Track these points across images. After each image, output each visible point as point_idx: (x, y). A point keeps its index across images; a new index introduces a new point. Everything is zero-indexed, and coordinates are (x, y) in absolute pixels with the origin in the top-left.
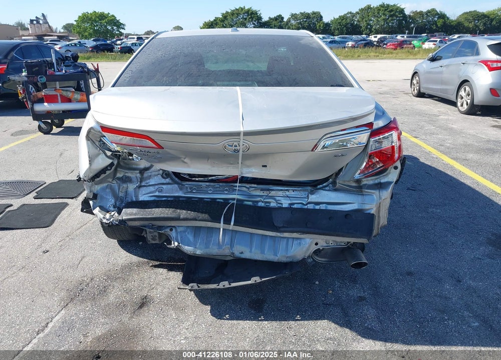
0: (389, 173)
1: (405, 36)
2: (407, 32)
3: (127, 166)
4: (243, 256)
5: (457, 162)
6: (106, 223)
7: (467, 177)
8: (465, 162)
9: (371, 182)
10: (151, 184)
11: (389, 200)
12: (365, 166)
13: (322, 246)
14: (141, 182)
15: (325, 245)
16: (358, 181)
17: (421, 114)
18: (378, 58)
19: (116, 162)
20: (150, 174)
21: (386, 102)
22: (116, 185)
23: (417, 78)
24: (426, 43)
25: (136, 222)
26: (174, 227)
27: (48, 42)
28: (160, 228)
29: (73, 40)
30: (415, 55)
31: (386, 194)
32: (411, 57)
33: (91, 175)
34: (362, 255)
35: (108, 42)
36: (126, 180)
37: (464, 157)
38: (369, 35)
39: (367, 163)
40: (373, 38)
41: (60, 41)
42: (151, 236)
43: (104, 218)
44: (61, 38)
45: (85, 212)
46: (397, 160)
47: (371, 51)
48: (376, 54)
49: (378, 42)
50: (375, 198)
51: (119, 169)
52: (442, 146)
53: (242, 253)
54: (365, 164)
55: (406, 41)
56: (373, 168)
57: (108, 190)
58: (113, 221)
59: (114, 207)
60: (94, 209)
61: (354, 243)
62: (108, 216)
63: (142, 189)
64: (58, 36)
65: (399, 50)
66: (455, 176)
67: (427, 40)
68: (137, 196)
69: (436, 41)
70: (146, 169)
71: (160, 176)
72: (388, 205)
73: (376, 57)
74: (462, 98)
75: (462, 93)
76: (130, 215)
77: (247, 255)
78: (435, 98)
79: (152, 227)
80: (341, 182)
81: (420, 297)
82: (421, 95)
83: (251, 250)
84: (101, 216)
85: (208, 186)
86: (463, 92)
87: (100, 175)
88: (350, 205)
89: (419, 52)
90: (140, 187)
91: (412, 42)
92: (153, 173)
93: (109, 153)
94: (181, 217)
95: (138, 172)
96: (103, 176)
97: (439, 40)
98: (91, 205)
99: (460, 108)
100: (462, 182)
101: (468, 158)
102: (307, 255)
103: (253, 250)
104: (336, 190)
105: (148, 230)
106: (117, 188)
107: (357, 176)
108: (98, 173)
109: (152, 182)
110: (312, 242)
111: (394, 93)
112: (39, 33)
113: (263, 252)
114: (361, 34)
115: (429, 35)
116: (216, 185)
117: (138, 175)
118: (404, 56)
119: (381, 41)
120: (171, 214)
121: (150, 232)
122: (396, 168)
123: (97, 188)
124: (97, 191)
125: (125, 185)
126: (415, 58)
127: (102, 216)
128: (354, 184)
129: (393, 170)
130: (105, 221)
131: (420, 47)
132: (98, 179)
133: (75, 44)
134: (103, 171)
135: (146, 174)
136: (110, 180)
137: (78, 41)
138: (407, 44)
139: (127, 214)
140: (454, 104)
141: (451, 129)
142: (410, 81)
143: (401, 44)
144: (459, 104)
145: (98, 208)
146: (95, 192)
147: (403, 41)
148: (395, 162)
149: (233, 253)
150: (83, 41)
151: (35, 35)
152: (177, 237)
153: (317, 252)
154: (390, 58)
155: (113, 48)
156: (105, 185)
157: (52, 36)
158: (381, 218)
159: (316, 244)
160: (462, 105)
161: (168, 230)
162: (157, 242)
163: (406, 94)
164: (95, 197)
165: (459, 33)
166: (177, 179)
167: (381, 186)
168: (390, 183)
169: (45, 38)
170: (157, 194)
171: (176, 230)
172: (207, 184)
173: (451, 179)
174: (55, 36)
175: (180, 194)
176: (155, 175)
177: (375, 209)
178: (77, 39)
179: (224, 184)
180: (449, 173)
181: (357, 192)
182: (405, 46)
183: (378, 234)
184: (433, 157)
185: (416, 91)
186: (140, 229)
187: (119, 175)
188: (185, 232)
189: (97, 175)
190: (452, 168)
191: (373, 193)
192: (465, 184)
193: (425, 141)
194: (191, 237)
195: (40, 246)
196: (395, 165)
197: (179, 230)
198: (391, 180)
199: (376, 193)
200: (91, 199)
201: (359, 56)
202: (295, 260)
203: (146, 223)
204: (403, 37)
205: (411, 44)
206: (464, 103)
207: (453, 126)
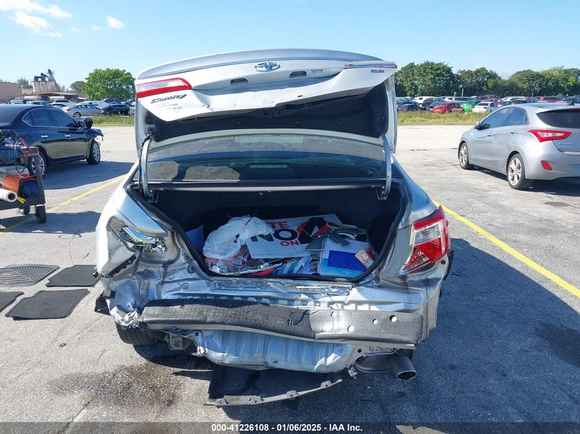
0: (436, 268)
1: (454, 99)
2: (455, 93)
3: (149, 259)
4: (277, 366)
5: (506, 244)
6: (125, 327)
7: (516, 261)
8: (515, 244)
9: (417, 279)
10: (174, 279)
11: (437, 299)
12: (410, 260)
13: (366, 354)
14: (164, 277)
15: (370, 352)
16: (404, 277)
17: (470, 188)
18: (424, 123)
19: (137, 255)
20: (174, 268)
21: (432, 175)
22: (136, 281)
23: (465, 148)
24: (476, 106)
25: (159, 325)
26: (200, 331)
27: (54, 103)
28: (185, 332)
29: (82, 100)
30: (465, 119)
31: (434, 292)
32: (461, 122)
33: (110, 270)
34: (410, 363)
35: (123, 103)
36: (148, 275)
37: (513, 238)
38: (413, 96)
39: (412, 257)
40: (419, 100)
41: (67, 102)
42: (174, 343)
43: (122, 320)
44: (68, 98)
45: (99, 312)
46: (445, 253)
47: (416, 115)
48: (422, 119)
49: (423, 104)
50: (423, 296)
51: (140, 262)
52: (491, 225)
53: (276, 362)
54: (409, 258)
55: (454, 104)
56: (418, 262)
57: (127, 287)
58: (132, 323)
59: (134, 307)
60: (111, 309)
61: (401, 349)
62: (127, 317)
63: (165, 285)
64: (65, 96)
65: (447, 114)
66: (503, 260)
67: (477, 103)
68: (159, 294)
69: (487, 105)
70: (171, 262)
71: (185, 271)
72: (436, 305)
73: (422, 122)
74: (513, 171)
75: (512, 165)
76: (152, 316)
77: (281, 365)
78: (485, 171)
79: (176, 331)
80: (384, 278)
81: (463, 392)
82: (470, 167)
83: (286, 358)
84: (118, 317)
85: (238, 282)
86: (514, 164)
87: (120, 270)
88: (396, 305)
89: (469, 116)
90: (163, 283)
91: (461, 106)
92: (178, 267)
93: (131, 245)
94: (208, 320)
95: (161, 265)
96: (123, 271)
97: (490, 103)
98: (108, 305)
99: (511, 182)
100: (510, 267)
101: (517, 239)
102: (349, 364)
103: (288, 359)
104: (380, 287)
105: (171, 334)
106: (137, 284)
107: (402, 272)
108: (118, 268)
109: (177, 277)
110: (354, 349)
111: (440, 164)
112: (44, 92)
113: (299, 361)
114: (405, 95)
115: (480, 97)
116: (248, 281)
117: (162, 269)
118: (452, 120)
119: (427, 103)
120: (197, 316)
121: (173, 337)
122: (443, 262)
123: (115, 285)
124: (115, 288)
125: (146, 281)
126: (464, 123)
127: (120, 318)
128: (399, 281)
129: (440, 264)
130: (123, 324)
131: (470, 111)
132: (117, 274)
133: (86, 106)
134: (124, 265)
135: (170, 268)
136: (130, 275)
137: (90, 102)
138: (455, 107)
139: (148, 315)
140: (504, 177)
141: (502, 206)
142: (457, 150)
143: (449, 108)
144: (510, 178)
145: (116, 308)
146: (113, 289)
147: (451, 104)
148: (442, 255)
149: (266, 363)
150: (94, 102)
151: (40, 95)
152: (203, 342)
153: (360, 360)
154: (437, 124)
155: (128, 110)
156: (124, 281)
157: (59, 95)
158: (430, 321)
159: (359, 351)
160: (513, 180)
161: (193, 334)
162: (180, 348)
163: (455, 165)
164: (113, 295)
165: (513, 95)
166: (204, 274)
167: (428, 283)
168: (437, 279)
169: (51, 97)
170: (182, 291)
171: (202, 335)
172: (238, 279)
173: (500, 263)
174: (62, 95)
175: (207, 291)
176: (180, 270)
177: (422, 309)
178: (87, 100)
179: (257, 280)
180: (498, 257)
181: (403, 289)
182: (453, 109)
183: (426, 339)
184: (481, 239)
185: (464, 163)
186: (162, 334)
187: (140, 269)
188: (212, 336)
189: (116, 270)
190: (501, 251)
191: (420, 291)
192: (514, 269)
193: (472, 219)
194: (218, 343)
195: (56, 339)
196: (442, 259)
197: (206, 334)
198: (438, 277)
199: (422, 292)
200: (108, 298)
201: (402, 121)
202: (335, 371)
203: (170, 326)
204: (451, 99)
205: (459, 107)
206: (515, 176)
207: (504, 203)
